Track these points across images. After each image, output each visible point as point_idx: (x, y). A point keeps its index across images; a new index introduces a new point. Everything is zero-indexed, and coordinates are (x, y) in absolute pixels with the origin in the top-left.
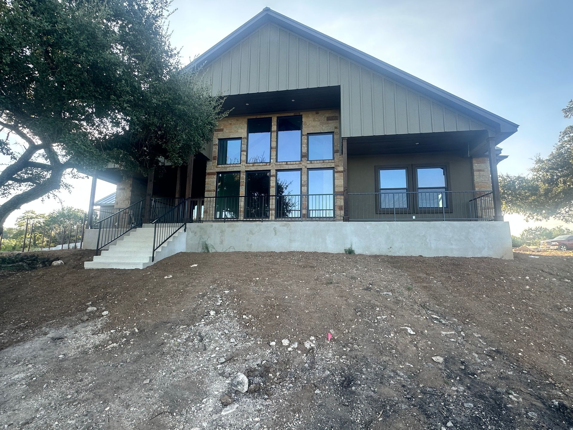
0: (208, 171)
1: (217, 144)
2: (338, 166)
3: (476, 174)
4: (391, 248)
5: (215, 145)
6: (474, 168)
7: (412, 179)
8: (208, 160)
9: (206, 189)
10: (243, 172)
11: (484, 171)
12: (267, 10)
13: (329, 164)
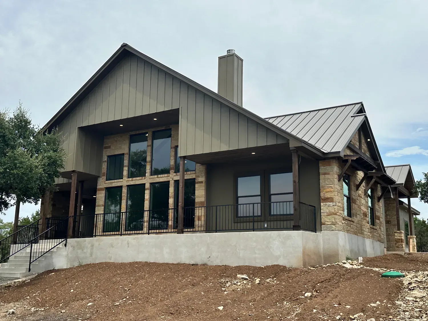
0: (98, 187)
1: (106, 161)
2: (198, 177)
3: (322, 177)
4: (210, 257)
5: (104, 162)
6: (321, 171)
7: (265, 186)
8: (99, 177)
9: (97, 204)
10: (125, 187)
11: (329, 174)
12: (124, 46)
13: (191, 175)
